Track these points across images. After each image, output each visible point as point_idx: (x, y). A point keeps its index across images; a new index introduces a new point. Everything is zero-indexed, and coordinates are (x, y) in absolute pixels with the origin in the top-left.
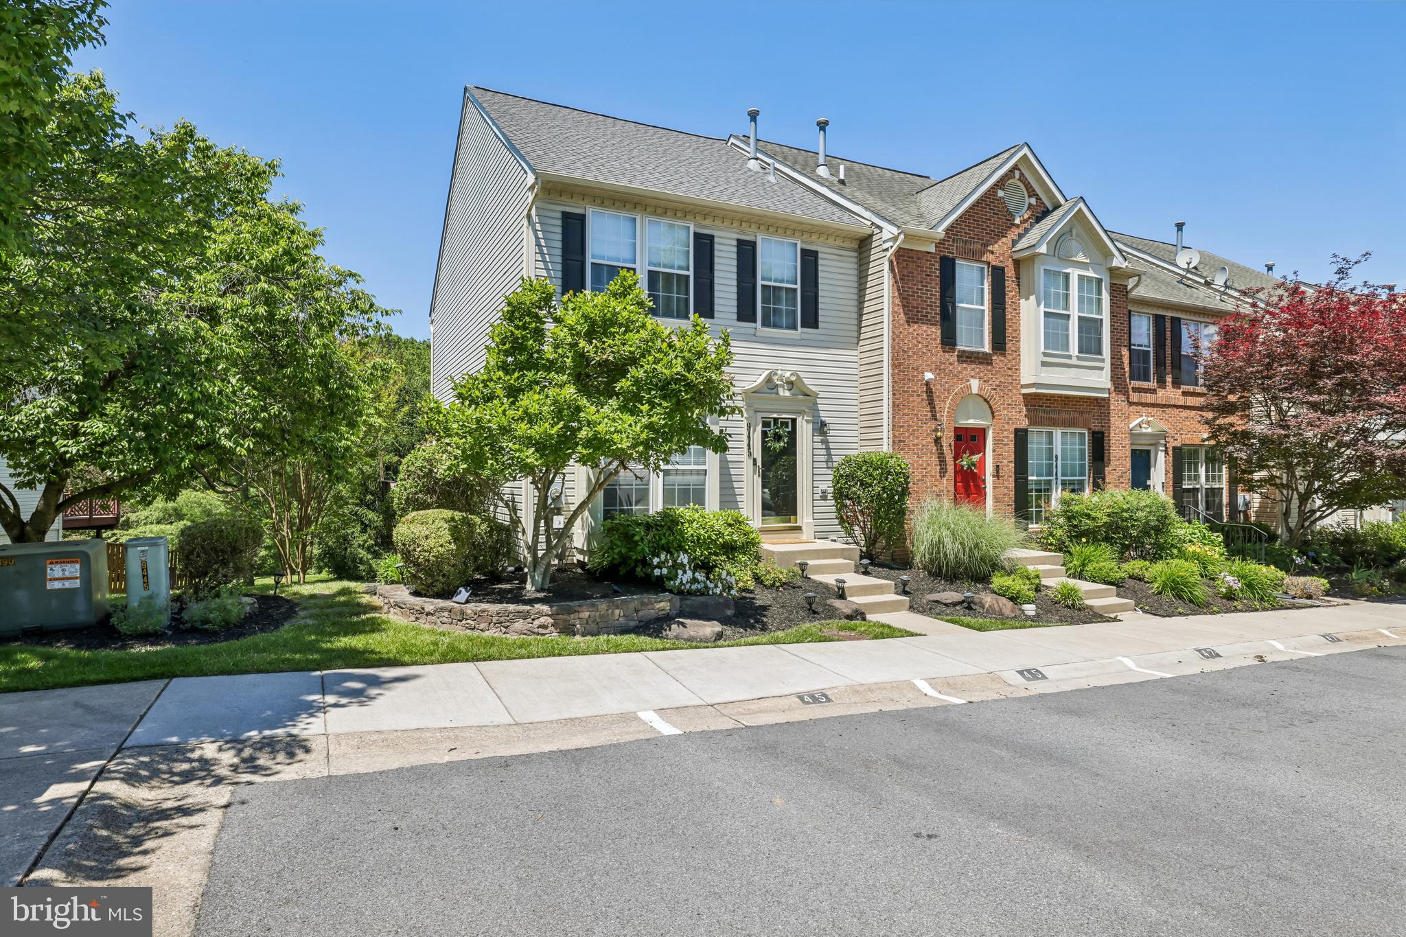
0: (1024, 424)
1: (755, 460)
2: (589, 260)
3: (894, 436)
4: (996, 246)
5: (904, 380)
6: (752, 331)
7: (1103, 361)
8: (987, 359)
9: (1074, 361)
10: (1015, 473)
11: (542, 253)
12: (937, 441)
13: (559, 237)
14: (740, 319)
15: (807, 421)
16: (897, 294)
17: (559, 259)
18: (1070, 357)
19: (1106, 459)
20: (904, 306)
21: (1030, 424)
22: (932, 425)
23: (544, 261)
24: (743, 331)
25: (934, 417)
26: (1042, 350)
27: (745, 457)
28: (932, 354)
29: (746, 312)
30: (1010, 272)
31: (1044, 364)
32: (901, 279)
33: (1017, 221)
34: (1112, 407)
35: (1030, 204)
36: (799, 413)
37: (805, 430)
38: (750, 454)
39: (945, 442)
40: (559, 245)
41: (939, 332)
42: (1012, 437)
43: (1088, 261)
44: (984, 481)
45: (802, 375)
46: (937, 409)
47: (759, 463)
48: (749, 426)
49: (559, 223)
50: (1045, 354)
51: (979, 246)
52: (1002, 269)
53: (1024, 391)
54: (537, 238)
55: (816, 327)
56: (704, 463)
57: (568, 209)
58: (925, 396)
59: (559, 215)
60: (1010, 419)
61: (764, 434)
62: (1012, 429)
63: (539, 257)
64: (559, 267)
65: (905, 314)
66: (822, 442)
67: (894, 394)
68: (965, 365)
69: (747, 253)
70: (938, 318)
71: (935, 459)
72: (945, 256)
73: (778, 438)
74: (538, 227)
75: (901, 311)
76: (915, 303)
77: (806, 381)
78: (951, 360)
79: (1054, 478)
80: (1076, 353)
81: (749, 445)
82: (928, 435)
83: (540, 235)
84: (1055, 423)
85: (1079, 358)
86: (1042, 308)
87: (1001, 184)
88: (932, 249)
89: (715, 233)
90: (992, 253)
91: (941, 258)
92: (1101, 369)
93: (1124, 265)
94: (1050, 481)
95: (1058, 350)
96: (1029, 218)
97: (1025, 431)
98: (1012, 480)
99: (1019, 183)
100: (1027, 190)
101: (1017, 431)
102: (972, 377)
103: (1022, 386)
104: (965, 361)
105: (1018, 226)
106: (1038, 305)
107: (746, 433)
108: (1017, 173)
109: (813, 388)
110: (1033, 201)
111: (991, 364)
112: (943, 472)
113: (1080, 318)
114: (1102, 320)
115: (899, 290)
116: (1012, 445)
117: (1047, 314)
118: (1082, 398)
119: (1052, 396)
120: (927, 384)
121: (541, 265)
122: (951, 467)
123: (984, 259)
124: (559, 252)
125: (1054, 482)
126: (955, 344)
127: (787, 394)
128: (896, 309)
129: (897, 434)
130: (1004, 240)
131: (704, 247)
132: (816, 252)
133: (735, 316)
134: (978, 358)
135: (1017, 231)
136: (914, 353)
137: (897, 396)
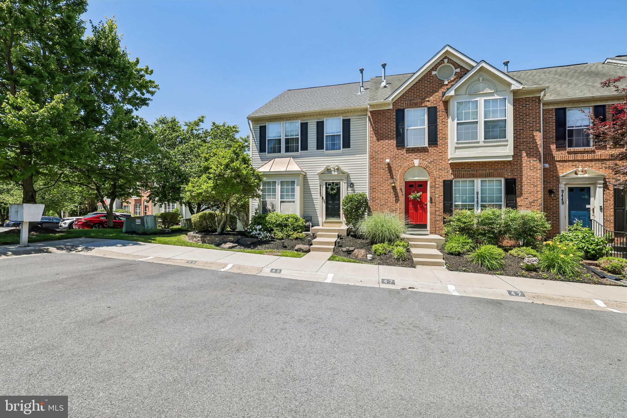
0: (451, 177)
1: (323, 197)
2: (267, 139)
3: (370, 187)
4: (431, 98)
5: (375, 163)
6: (322, 153)
7: (507, 141)
8: (425, 150)
9: (482, 144)
10: (444, 201)
11: (254, 139)
12: (394, 188)
13: (259, 134)
14: (317, 149)
15: (345, 183)
16: (372, 129)
17: (259, 140)
18: (478, 142)
19: (518, 192)
20: (375, 134)
21: (456, 176)
22: (391, 181)
23: (255, 142)
24: (319, 153)
25: (392, 177)
26: (456, 141)
27: (319, 197)
28: (391, 151)
29: (320, 146)
30: (441, 107)
31: (456, 148)
32: (374, 123)
33: (446, 83)
34: (524, 165)
35: (456, 72)
36: (342, 180)
37: (343, 187)
38: (321, 195)
39: (398, 188)
40: (259, 136)
41: (395, 142)
42: (442, 184)
43: (493, 91)
44: (426, 205)
45: (340, 166)
46: (394, 174)
47: (325, 198)
48: (320, 186)
49: (259, 129)
50: (457, 143)
51: (419, 100)
52: (435, 108)
53: (450, 162)
54: (253, 135)
55: (349, 147)
56: (294, 199)
57: (261, 125)
58: (387, 169)
59: (259, 127)
60: (440, 176)
61: (327, 188)
62: (442, 180)
63: (253, 141)
64: (259, 142)
65: (376, 137)
66: (352, 190)
67: (370, 170)
68: (410, 154)
69: (320, 126)
70: (395, 136)
71: (392, 195)
72: (398, 109)
73: (332, 189)
74: (253, 132)
75: (374, 136)
76: (382, 132)
77: (342, 168)
78: (402, 153)
79: (475, 203)
80: (483, 139)
81: (320, 192)
82: (388, 185)
83: (254, 134)
84: (474, 176)
85: (484, 142)
86: (456, 121)
87: (434, 68)
88: (391, 107)
89: (308, 121)
90: (429, 101)
91: (396, 110)
92: (506, 145)
93: (521, 87)
94: (474, 204)
95: (470, 140)
96: (455, 79)
97: (451, 181)
98: (441, 205)
99: (449, 64)
100: (454, 66)
101: (444, 182)
102: (415, 159)
103: (449, 160)
104: (410, 152)
105: (447, 85)
106: (453, 120)
107: (319, 188)
108: (446, 61)
109: (346, 171)
110: (458, 70)
111: (428, 152)
112: (397, 200)
113: (485, 122)
114: (506, 120)
115: (373, 128)
116: (442, 188)
117: (458, 124)
118: (495, 162)
119: (473, 163)
120: (388, 164)
121: (254, 143)
122: (402, 198)
123: (424, 105)
124: (259, 138)
125: (476, 205)
126: (404, 146)
127: (336, 173)
128: (371, 135)
129: (372, 186)
130: (437, 94)
131: (304, 127)
132: (349, 119)
133: (316, 148)
134: (419, 150)
135: (446, 87)
136: (381, 152)
137: (372, 171)
